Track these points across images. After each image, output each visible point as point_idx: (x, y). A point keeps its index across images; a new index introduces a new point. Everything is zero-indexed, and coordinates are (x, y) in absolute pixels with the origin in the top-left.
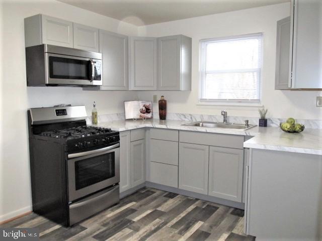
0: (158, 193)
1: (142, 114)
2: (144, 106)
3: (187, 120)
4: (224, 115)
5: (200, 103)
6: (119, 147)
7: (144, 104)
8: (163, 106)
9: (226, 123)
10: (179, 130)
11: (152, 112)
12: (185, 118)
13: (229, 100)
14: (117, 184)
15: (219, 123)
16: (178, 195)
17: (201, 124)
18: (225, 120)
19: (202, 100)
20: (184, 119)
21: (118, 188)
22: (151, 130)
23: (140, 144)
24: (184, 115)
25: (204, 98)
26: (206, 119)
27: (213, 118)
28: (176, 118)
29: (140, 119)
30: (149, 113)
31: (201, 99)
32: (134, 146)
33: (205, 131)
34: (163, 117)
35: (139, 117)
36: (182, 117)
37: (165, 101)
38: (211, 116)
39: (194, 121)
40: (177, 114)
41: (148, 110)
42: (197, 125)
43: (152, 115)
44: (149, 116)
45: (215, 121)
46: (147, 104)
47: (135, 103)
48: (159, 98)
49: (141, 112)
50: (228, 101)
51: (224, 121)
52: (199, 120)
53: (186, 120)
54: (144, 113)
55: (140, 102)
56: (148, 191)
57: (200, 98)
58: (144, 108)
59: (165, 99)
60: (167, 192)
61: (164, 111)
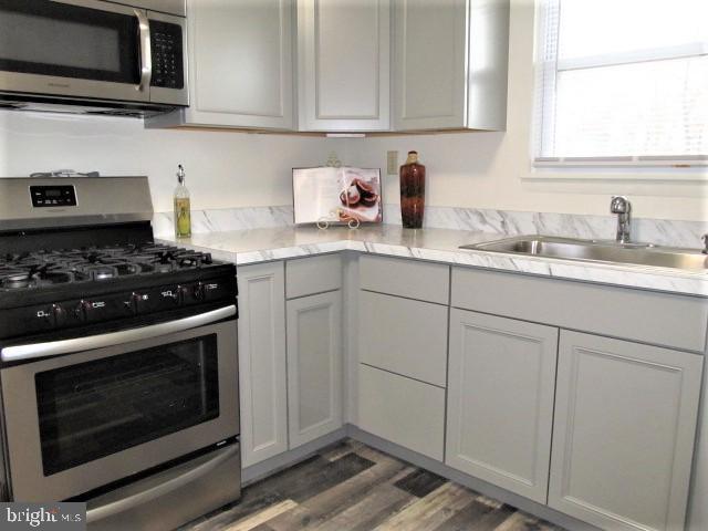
0: (381, 465)
1: (348, 210)
2: (355, 183)
3: (491, 231)
4: (621, 213)
5: (534, 173)
6: (235, 317)
7: (355, 177)
8: (413, 184)
9: (625, 245)
10: (451, 266)
11: (381, 205)
12: (484, 222)
13: (641, 159)
14: (233, 440)
15: (599, 242)
16: (444, 480)
17: (534, 244)
18: (623, 233)
19: (542, 162)
20: (480, 226)
21: (238, 452)
22: (362, 259)
23: (326, 307)
24: (481, 215)
25: (548, 154)
26: (553, 228)
27: (577, 224)
28: (454, 224)
29: (341, 226)
30: (370, 205)
31: (537, 160)
32: (301, 312)
33: (546, 273)
34: (413, 219)
35: (336, 219)
36: (475, 220)
37: (421, 169)
38: (571, 216)
39: (513, 232)
40: (457, 210)
41: (365, 197)
42: (521, 248)
43: (381, 211)
44: (370, 214)
45: (584, 236)
46: (366, 177)
47: (327, 173)
48: (402, 160)
49: (344, 203)
50: (635, 162)
51: (620, 234)
52: (528, 230)
53: (487, 229)
54: (353, 206)
55: (343, 171)
56: (353, 456)
57: (534, 154)
58: (354, 191)
59: (421, 162)
60: (411, 465)
61: (415, 199)
